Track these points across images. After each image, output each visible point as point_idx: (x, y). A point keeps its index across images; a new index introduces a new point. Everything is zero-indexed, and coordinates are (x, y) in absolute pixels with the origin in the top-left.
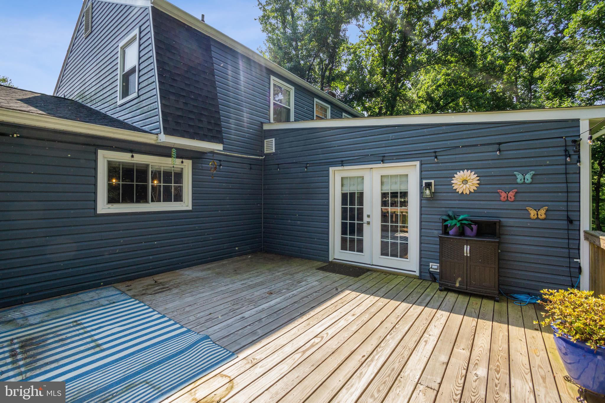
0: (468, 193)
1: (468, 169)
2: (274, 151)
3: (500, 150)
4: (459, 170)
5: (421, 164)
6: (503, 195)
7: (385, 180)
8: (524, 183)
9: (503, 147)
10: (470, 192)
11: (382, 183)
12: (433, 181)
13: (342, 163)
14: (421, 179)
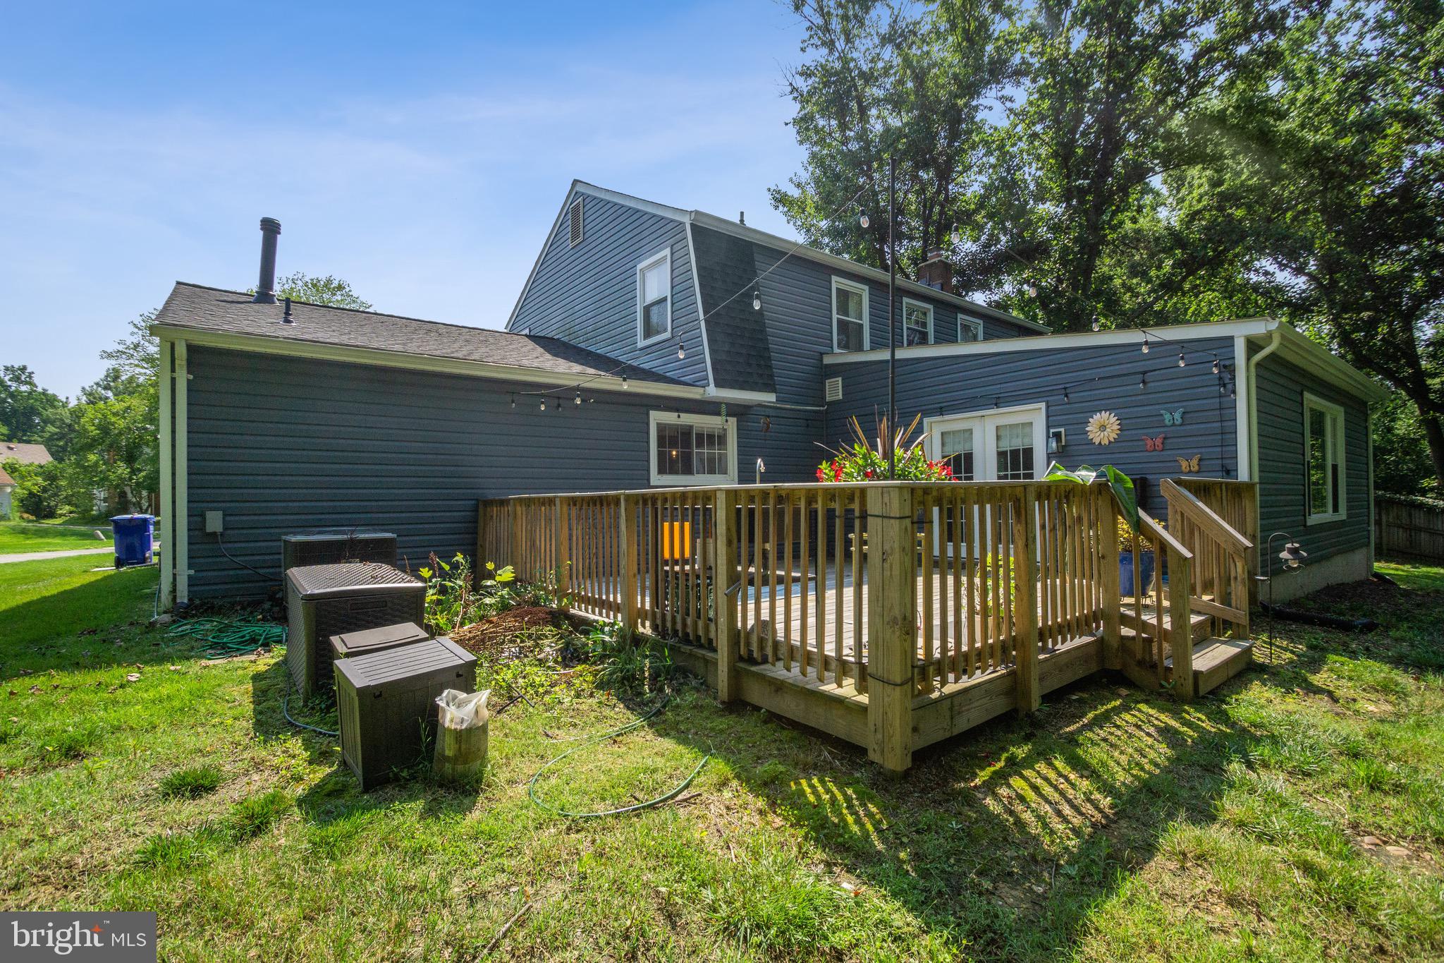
0: (1107, 443)
1: (1106, 411)
2: (841, 397)
3: (1144, 382)
4: (1095, 412)
5: (1048, 407)
6: (1150, 442)
7: (1002, 433)
8: (1174, 425)
9: (1148, 377)
10: (1110, 442)
11: (998, 438)
12: (1062, 430)
13: (941, 411)
14: (1048, 427)
